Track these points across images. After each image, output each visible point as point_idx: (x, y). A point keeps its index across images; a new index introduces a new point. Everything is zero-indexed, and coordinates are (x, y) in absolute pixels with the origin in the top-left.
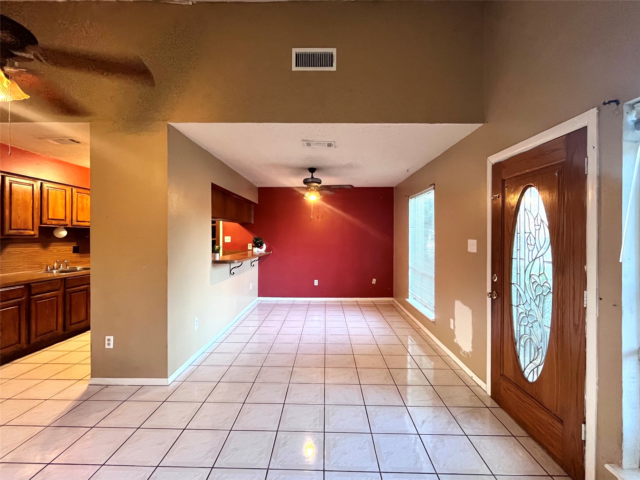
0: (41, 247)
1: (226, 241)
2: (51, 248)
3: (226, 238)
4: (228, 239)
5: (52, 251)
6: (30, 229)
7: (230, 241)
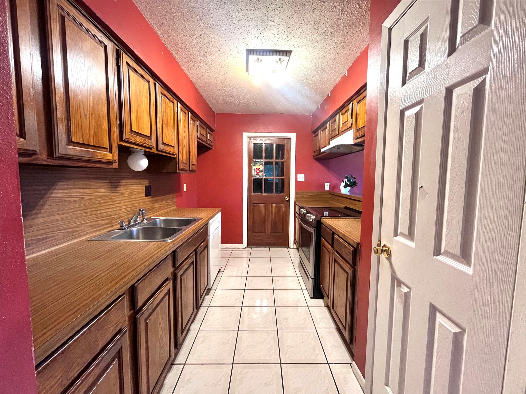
0: (109, 188)
1: (299, 180)
2: (122, 189)
3: (299, 176)
4: (301, 178)
5: (123, 194)
6: (106, 147)
7: (303, 180)
